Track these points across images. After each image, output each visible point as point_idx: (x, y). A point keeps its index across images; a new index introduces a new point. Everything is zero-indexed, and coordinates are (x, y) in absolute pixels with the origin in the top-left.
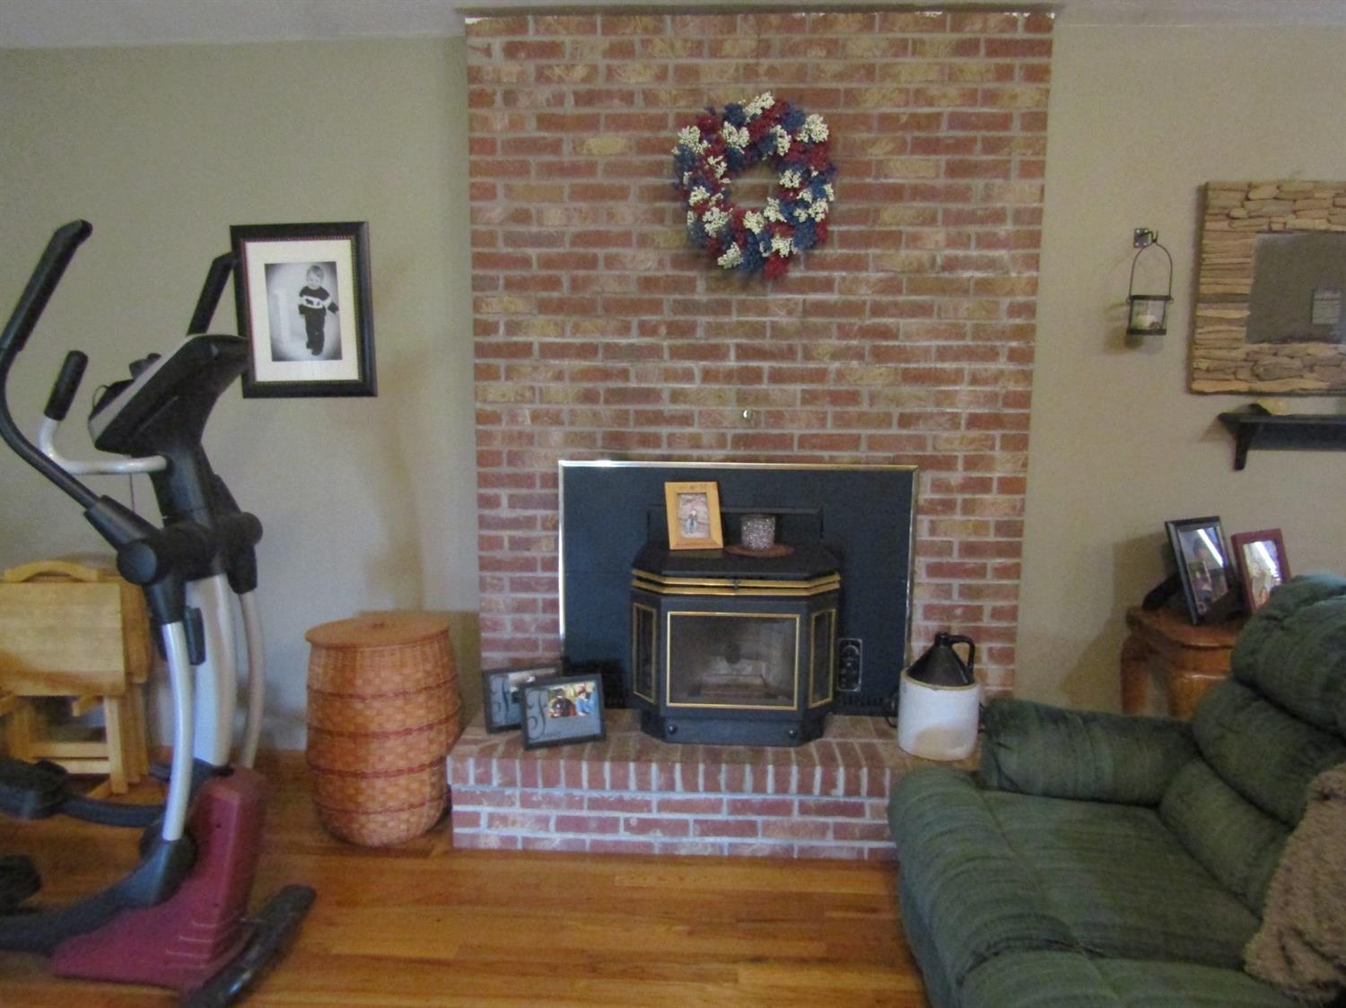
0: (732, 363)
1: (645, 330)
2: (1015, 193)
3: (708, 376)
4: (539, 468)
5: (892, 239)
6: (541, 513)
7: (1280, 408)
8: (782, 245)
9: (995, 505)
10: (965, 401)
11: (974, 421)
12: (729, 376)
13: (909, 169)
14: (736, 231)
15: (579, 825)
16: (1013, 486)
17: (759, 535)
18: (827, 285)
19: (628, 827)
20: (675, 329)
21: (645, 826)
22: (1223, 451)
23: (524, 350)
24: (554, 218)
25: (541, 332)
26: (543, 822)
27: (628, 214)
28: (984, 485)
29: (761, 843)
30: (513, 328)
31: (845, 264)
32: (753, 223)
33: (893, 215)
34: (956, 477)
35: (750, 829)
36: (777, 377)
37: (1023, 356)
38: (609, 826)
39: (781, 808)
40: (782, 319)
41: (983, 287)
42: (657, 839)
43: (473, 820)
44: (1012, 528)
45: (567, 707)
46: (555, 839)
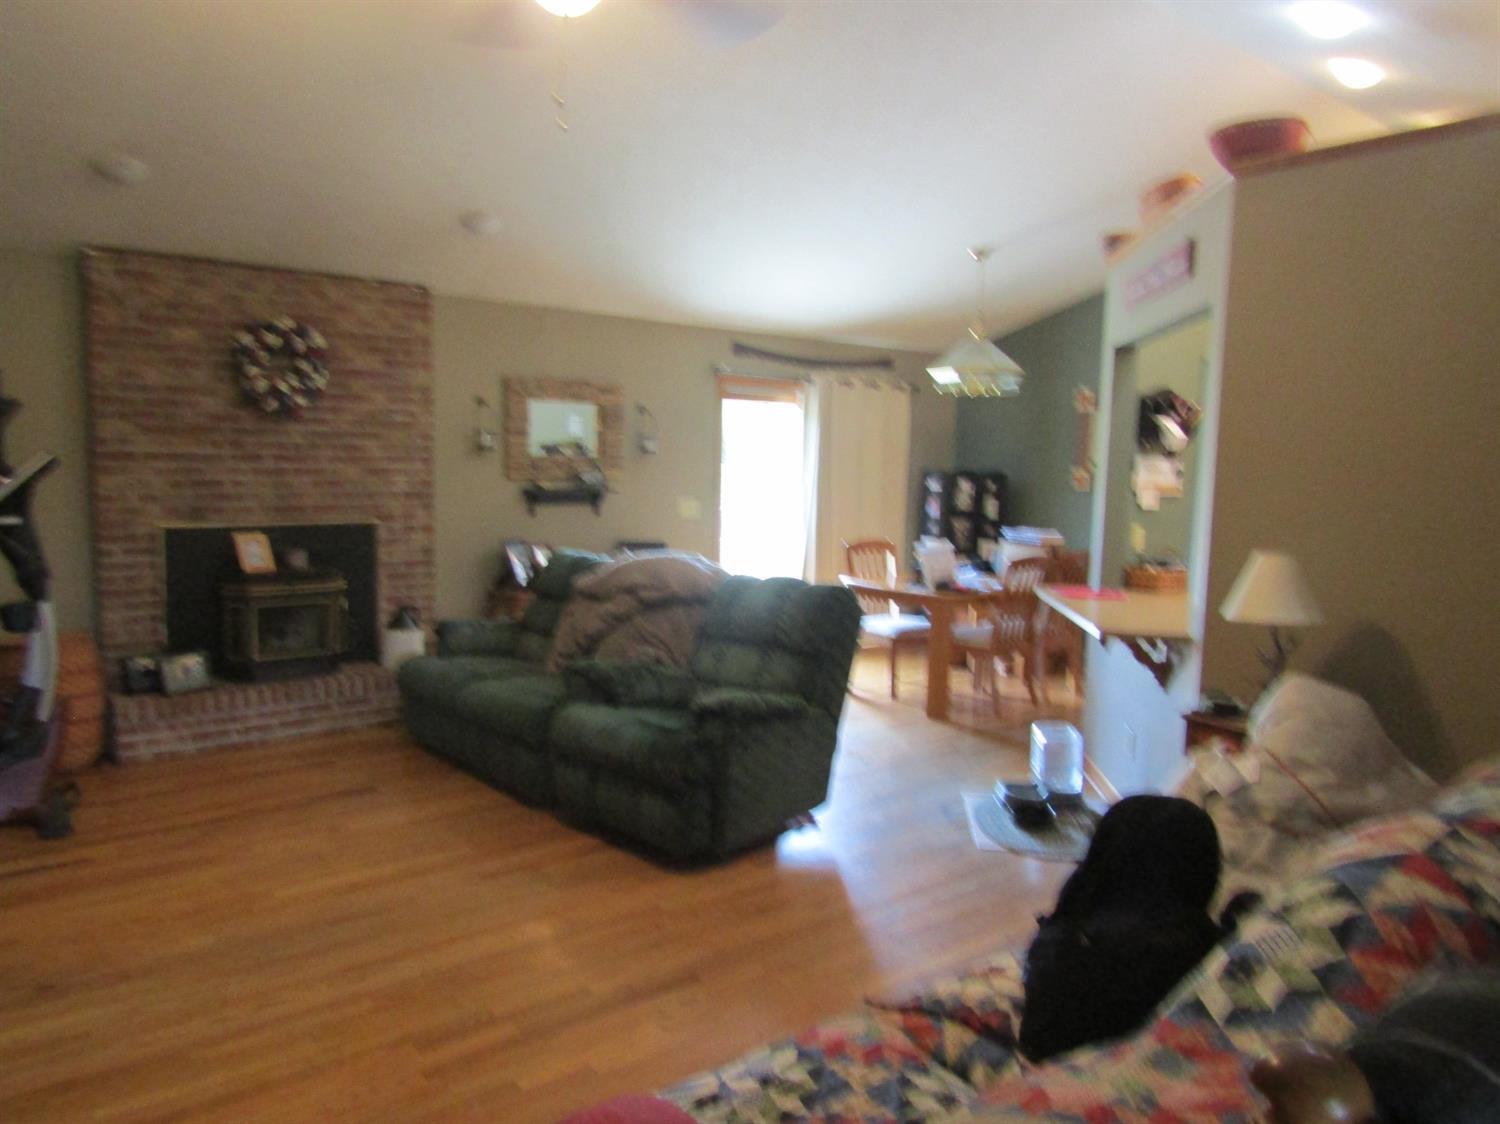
0: (270, 464)
1: (214, 444)
2: (419, 377)
3: (257, 472)
4: (141, 531)
5: (357, 398)
6: (147, 559)
7: (547, 485)
8: (301, 400)
9: (418, 539)
10: (401, 483)
11: (408, 495)
12: (269, 473)
13: (363, 361)
14: (275, 392)
15: (206, 736)
16: (428, 529)
17: (299, 560)
18: (322, 422)
19: (238, 732)
20: (236, 444)
21: (248, 730)
22: (522, 506)
23: (130, 456)
24: (153, 376)
25: (143, 444)
26: (181, 739)
27: (200, 376)
28: (412, 529)
29: (316, 728)
30: (123, 441)
31: (335, 410)
32: (283, 387)
33: (357, 386)
34: (397, 525)
35: (308, 721)
36: (297, 471)
37: (427, 461)
38: (225, 733)
39: (326, 707)
40: (299, 440)
41: (407, 425)
42: (254, 736)
43: (131, 746)
44: (428, 551)
45: (186, 670)
46: (191, 747)
